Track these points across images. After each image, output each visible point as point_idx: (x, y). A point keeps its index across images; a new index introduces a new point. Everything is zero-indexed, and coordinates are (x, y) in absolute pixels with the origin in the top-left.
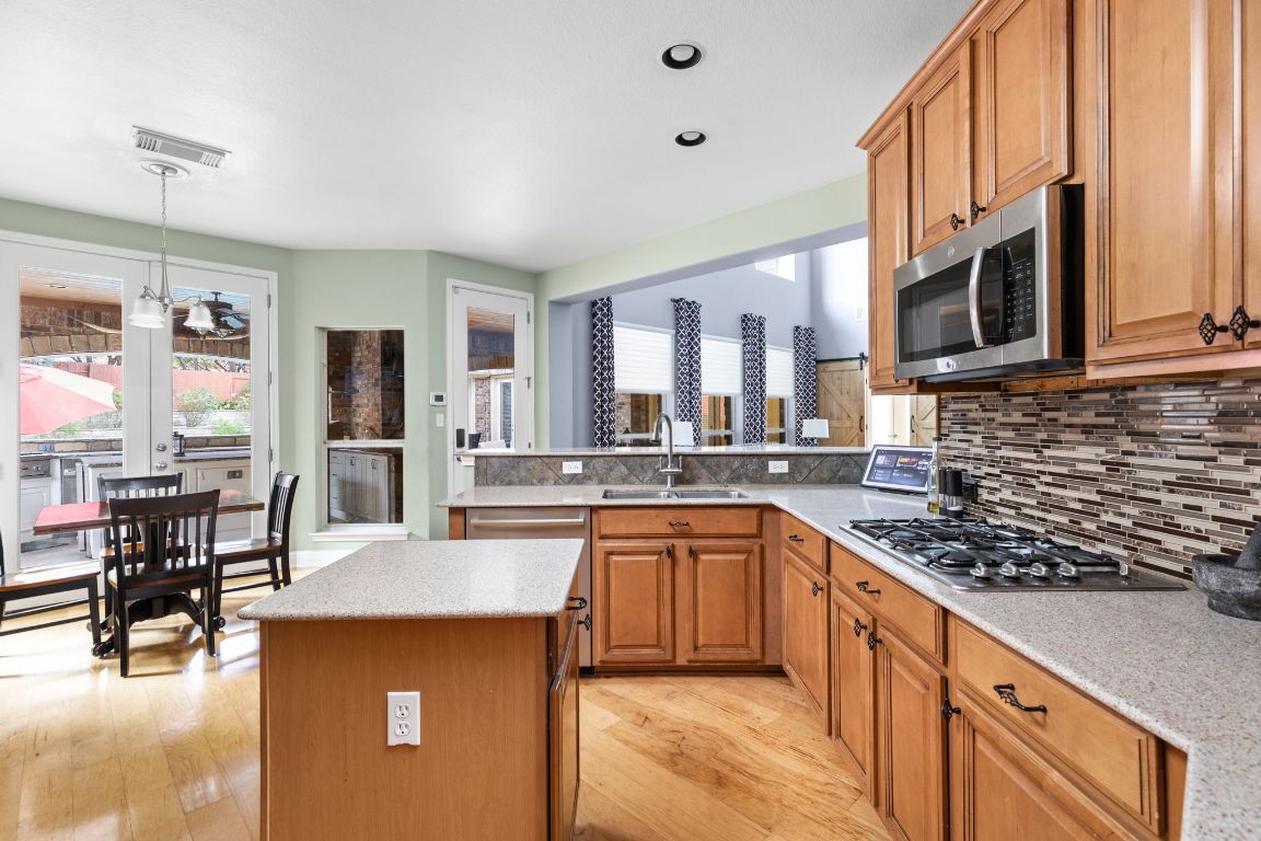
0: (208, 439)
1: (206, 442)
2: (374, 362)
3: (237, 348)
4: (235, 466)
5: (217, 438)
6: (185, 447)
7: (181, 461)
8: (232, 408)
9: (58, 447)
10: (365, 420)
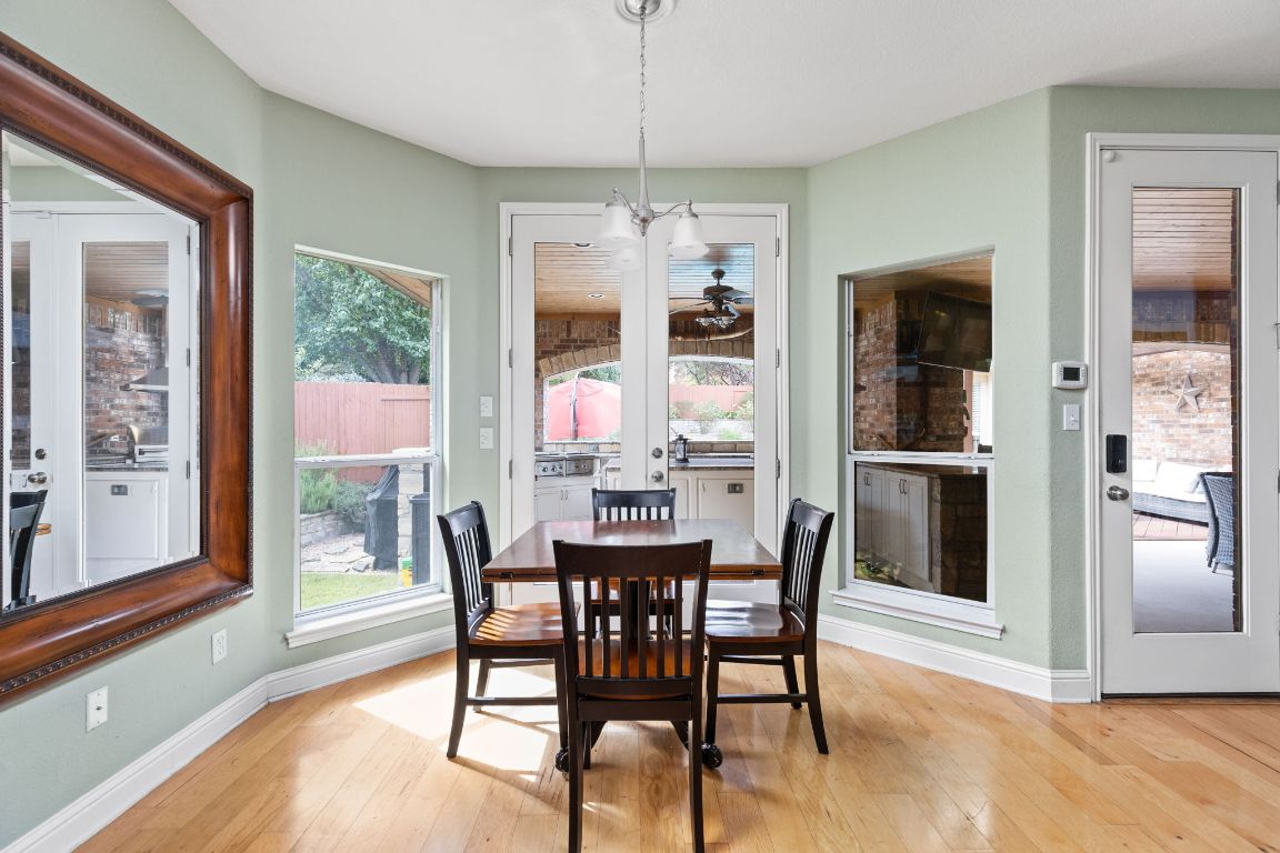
0: (712, 444)
1: (709, 448)
2: (884, 350)
3: (737, 346)
4: (735, 477)
5: (719, 443)
6: (689, 452)
7: (683, 469)
8: (732, 418)
9: (602, 448)
10: (872, 425)
